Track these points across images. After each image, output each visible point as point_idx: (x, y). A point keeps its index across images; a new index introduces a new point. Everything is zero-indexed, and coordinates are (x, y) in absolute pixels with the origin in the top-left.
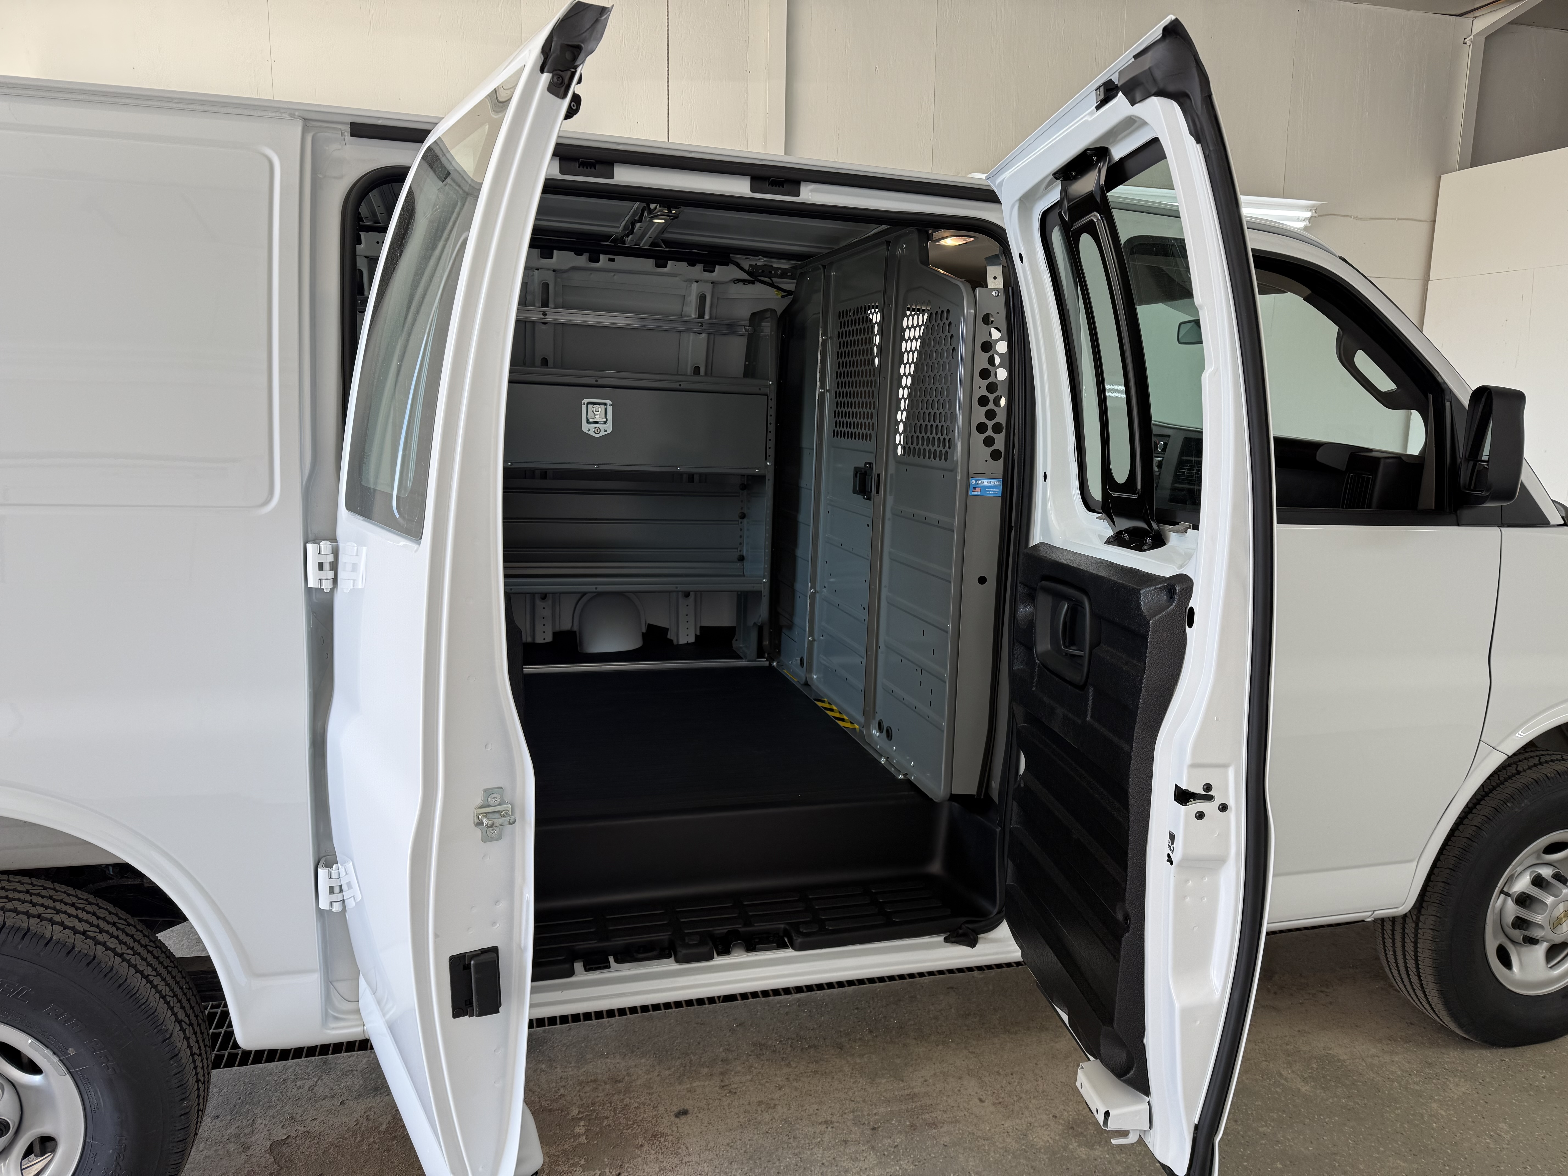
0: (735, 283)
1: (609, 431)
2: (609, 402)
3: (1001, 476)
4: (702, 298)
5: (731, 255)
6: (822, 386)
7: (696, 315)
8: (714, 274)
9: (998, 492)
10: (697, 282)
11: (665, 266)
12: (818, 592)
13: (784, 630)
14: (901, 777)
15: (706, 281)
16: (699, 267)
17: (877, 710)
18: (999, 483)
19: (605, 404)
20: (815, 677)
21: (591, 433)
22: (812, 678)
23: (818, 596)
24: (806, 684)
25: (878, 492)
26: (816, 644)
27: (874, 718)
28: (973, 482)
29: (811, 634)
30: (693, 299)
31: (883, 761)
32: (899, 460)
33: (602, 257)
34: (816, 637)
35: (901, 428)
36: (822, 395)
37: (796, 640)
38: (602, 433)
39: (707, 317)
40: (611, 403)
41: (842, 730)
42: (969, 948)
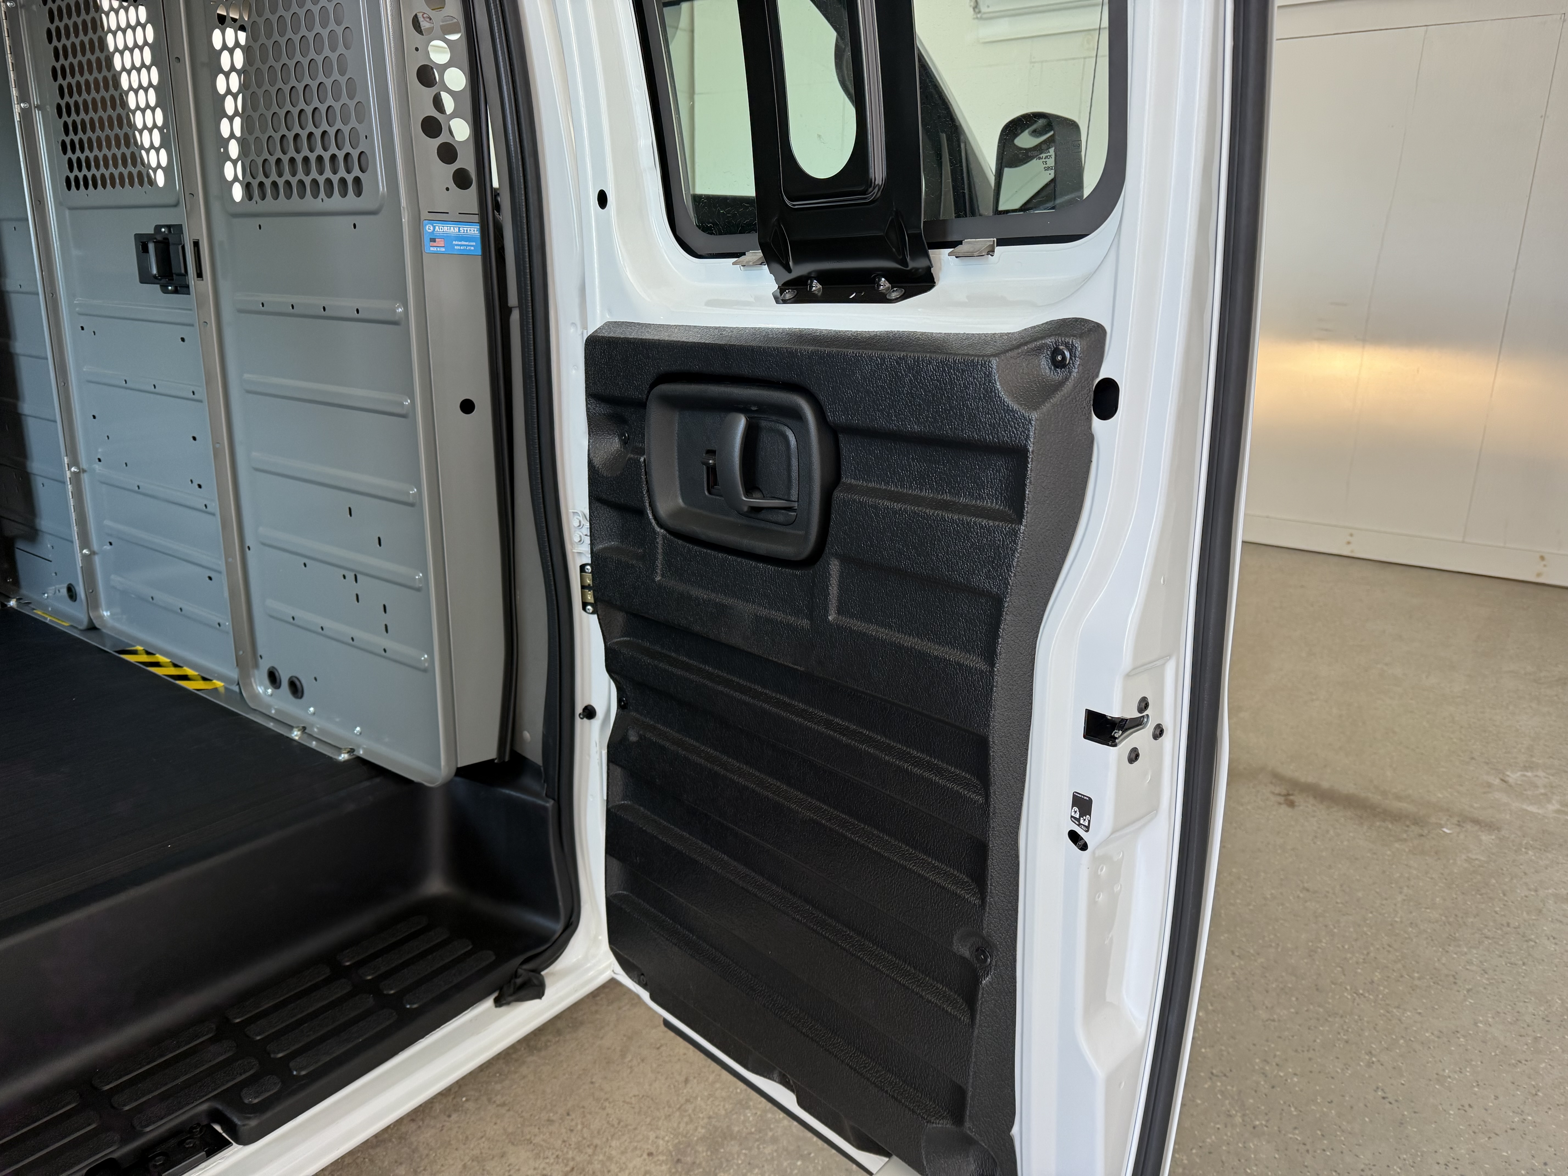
3: (476, 218)
6: (24, 97)
9: (474, 247)
12: (84, 471)
13: (20, 545)
14: (344, 757)
17: (260, 651)
18: (474, 230)
20: (106, 614)
22: (101, 617)
23: (85, 477)
24: (92, 628)
25: (200, 275)
26: (97, 559)
27: (256, 666)
28: (429, 228)
29: (85, 542)
31: (296, 735)
32: (236, 213)
34: (95, 547)
35: (234, 149)
36: (26, 115)
37: (50, 557)
41: (193, 697)
42: (536, 1002)
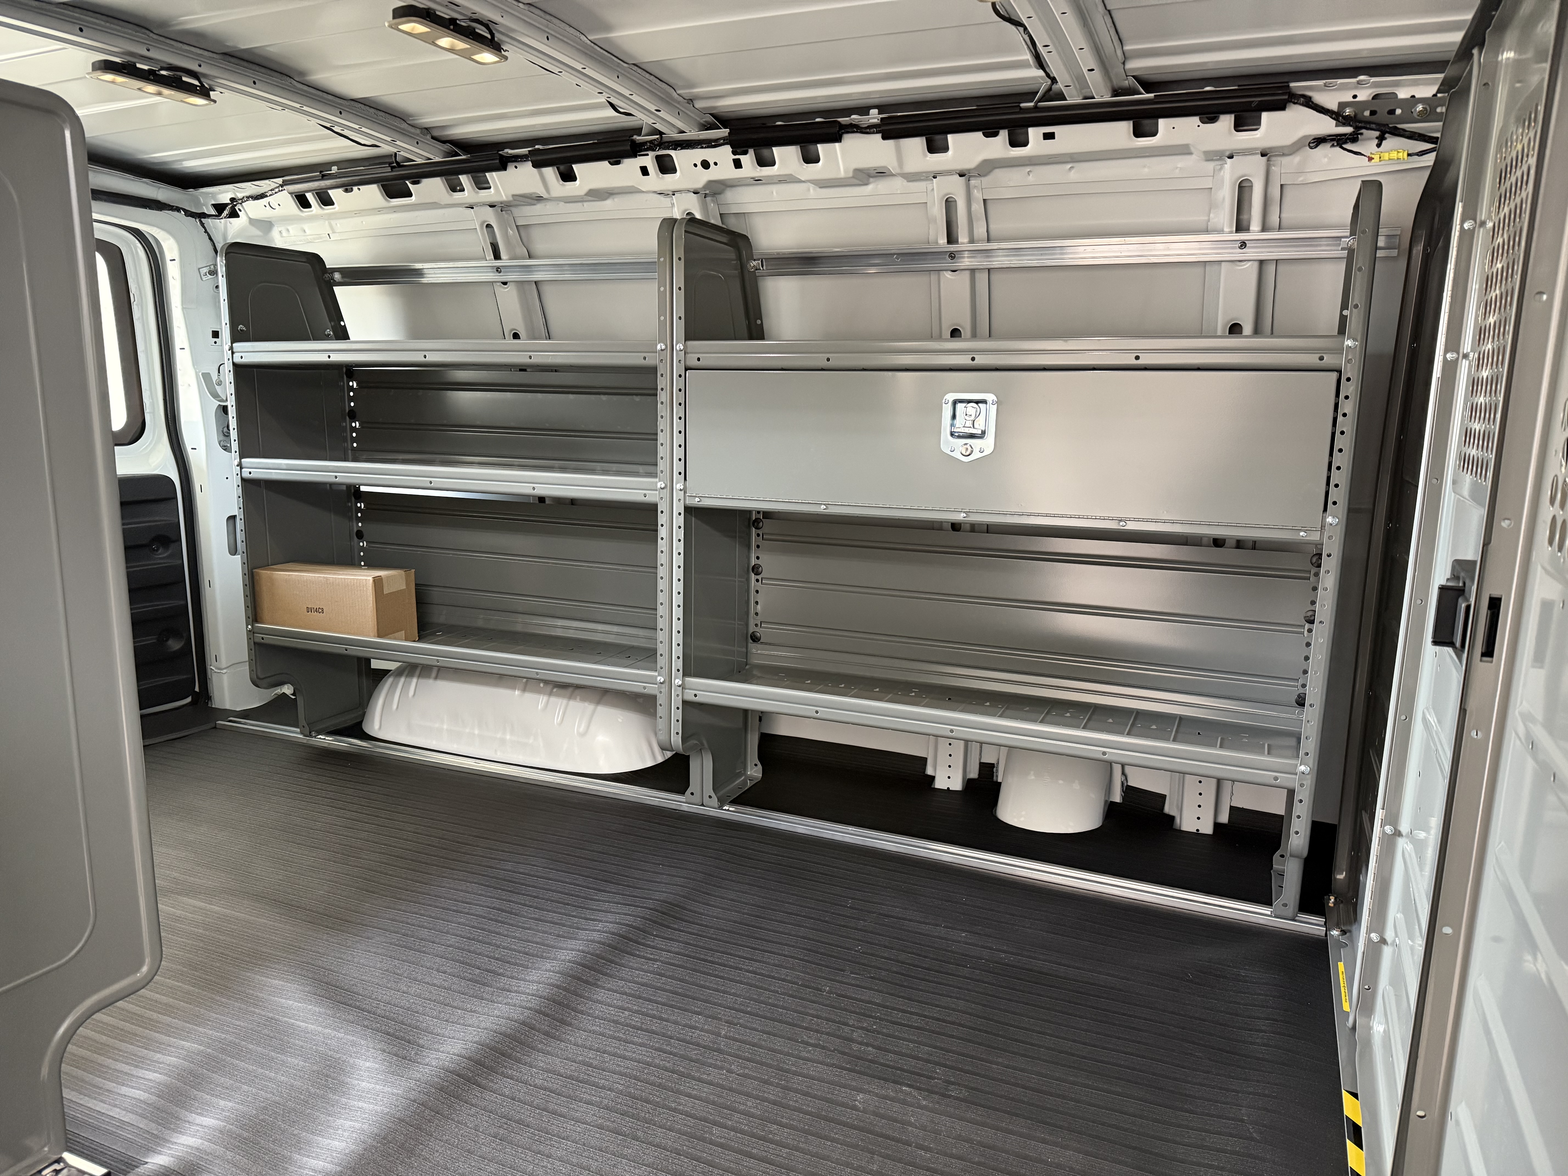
0: (1311, 148)
1: (989, 450)
2: (990, 397)
4: (1243, 189)
5: (1292, 85)
6: (1453, 345)
7: (1231, 226)
8: (1257, 134)
10: (1231, 157)
11: (1154, 134)
12: (1401, 835)
15: (1247, 152)
16: (1227, 121)
19: (984, 402)
20: (1376, 1025)
21: (957, 455)
22: (1369, 1029)
23: (1400, 843)
25: (1489, 651)
26: (1386, 951)
30: (1227, 196)
33: (1031, 131)
34: (1388, 936)
36: (1450, 367)
38: (976, 455)
39: (1255, 226)
40: (995, 399)
